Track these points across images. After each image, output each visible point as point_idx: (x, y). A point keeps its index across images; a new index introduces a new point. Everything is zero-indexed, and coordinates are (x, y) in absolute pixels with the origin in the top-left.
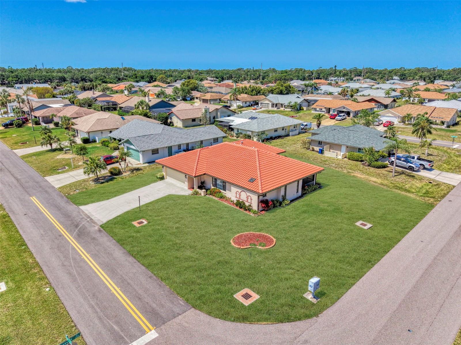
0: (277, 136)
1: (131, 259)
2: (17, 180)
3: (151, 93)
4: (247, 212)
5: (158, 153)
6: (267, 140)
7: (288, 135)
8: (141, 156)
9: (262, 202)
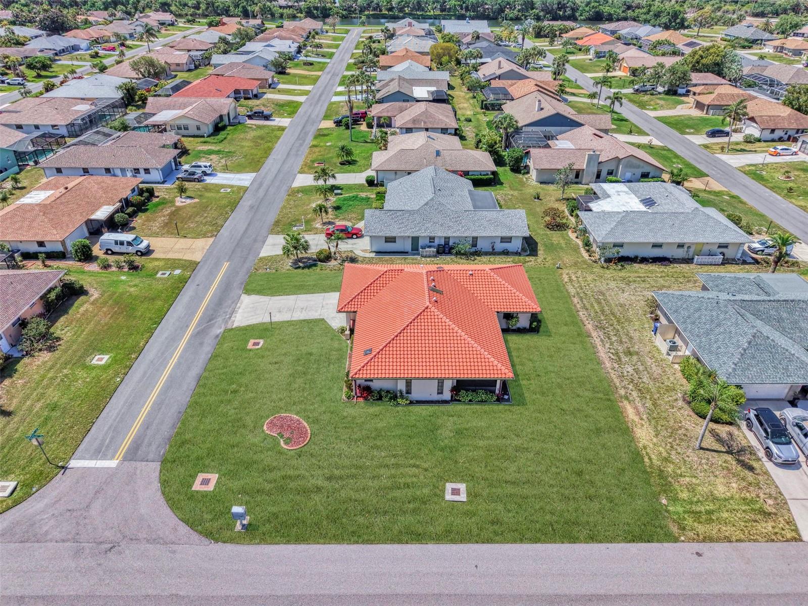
0: (651, 259)
3: (625, 65)
5: (395, 242)
6: (619, 262)
7: (688, 261)
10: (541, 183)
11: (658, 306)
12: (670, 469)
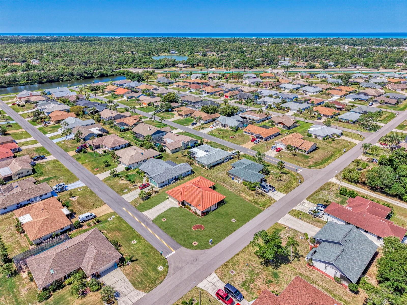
0: (218, 164)
1: (164, 233)
2: (111, 197)
3: (144, 102)
4: (198, 216)
5: (164, 183)
6: (212, 167)
7: (223, 162)
8: (157, 185)
9: (203, 213)
10: (173, 153)
11: (230, 174)
12: (256, 201)
